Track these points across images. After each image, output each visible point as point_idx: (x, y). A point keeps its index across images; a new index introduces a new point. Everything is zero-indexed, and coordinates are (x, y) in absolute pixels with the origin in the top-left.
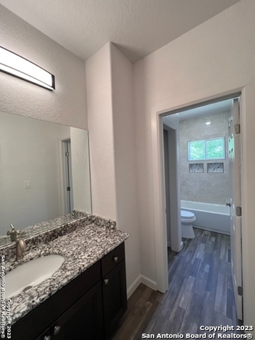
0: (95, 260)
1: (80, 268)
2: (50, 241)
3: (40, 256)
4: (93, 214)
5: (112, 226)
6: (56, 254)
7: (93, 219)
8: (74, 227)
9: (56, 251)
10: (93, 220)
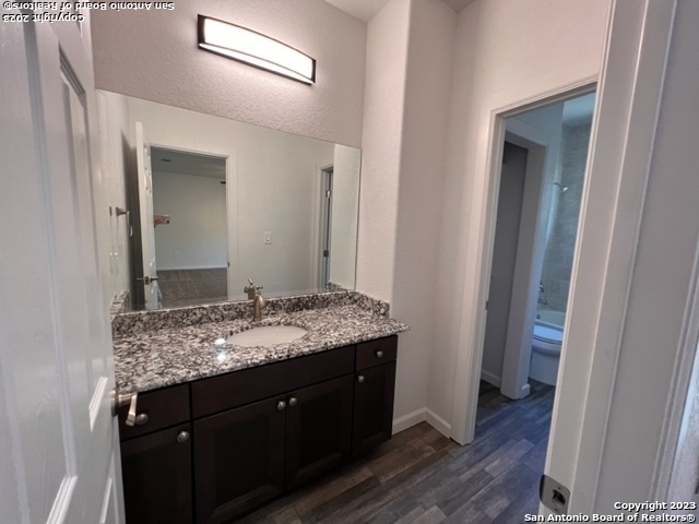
0: (348, 341)
1: (326, 344)
2: (293, 311)
3: (279, 323)
4: (357, 290)
5: (383, 311)
6: (299, 326)
7: (356, 297)
8: (326, 302)
9: (299, 322)
10: (355, 299)
